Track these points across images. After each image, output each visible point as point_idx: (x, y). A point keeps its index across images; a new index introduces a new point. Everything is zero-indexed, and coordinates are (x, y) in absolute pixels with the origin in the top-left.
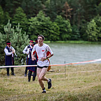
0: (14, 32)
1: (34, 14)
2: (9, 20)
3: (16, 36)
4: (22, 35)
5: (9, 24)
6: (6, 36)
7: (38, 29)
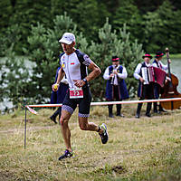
0: (116, 40)
1: (153, 7)
2: (107, 19)
3: (119, 46)
4: (131, 45)
5: (108, 26)
6: (103, 46)
7: (160, 32)
